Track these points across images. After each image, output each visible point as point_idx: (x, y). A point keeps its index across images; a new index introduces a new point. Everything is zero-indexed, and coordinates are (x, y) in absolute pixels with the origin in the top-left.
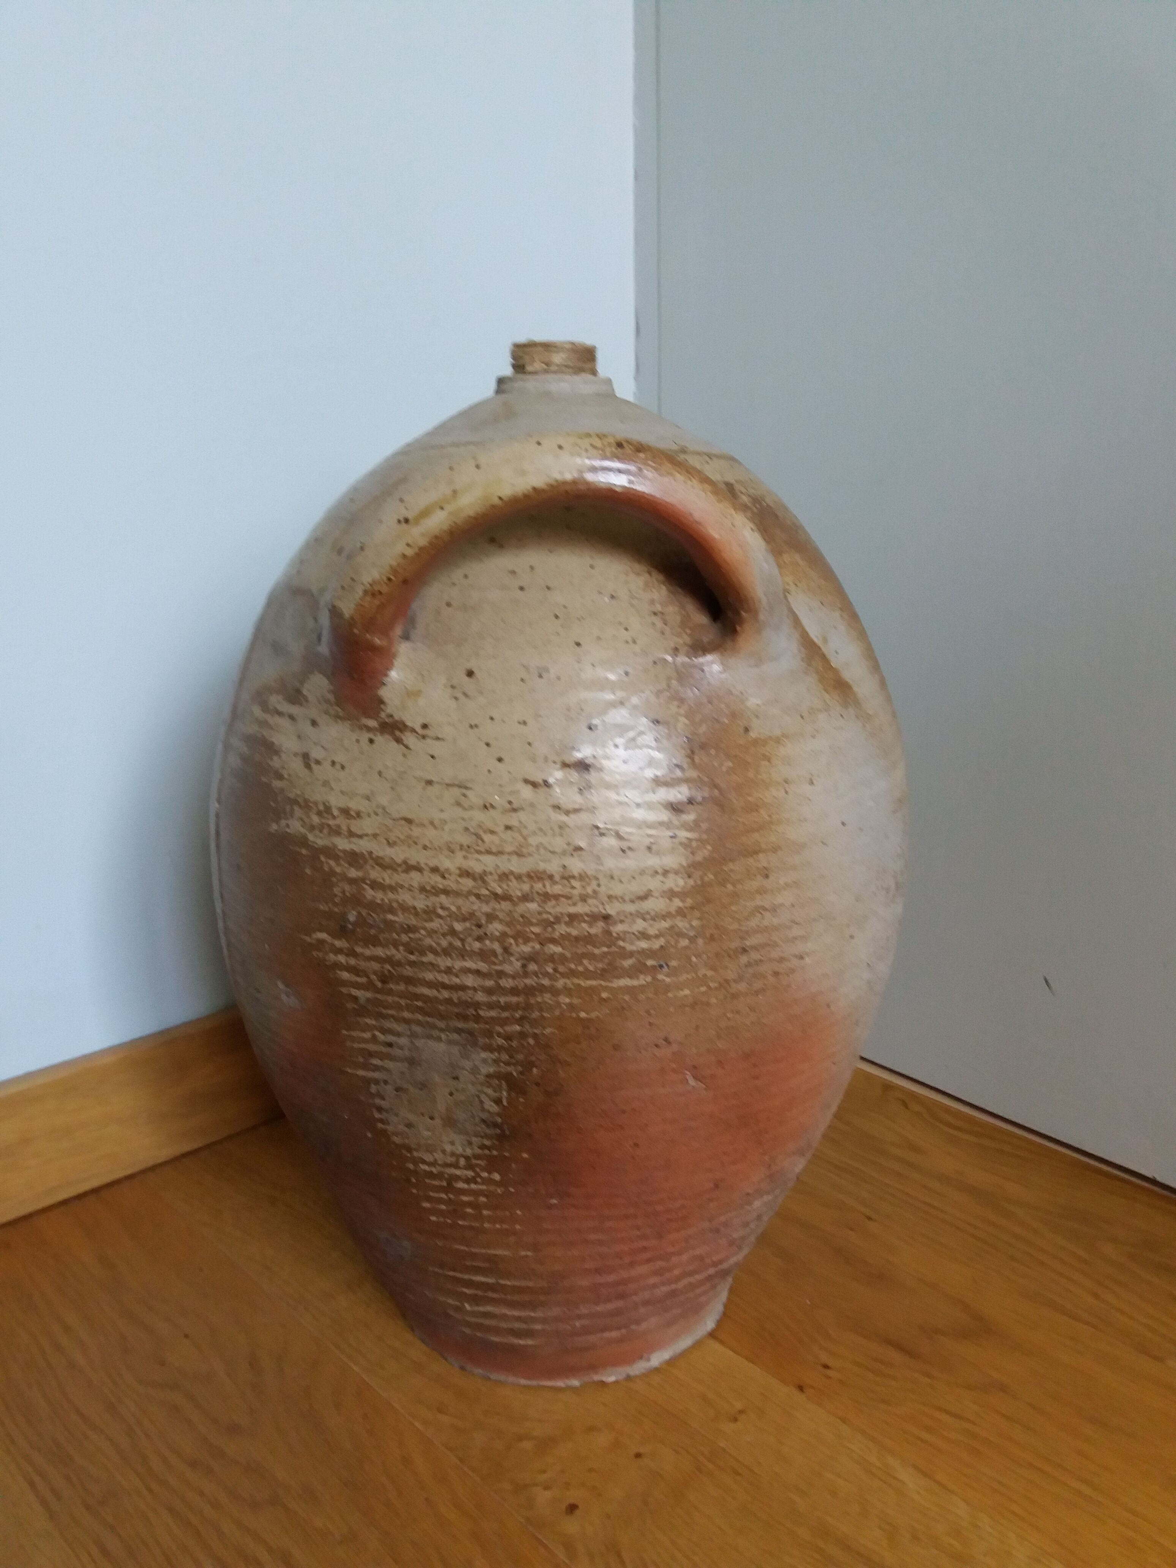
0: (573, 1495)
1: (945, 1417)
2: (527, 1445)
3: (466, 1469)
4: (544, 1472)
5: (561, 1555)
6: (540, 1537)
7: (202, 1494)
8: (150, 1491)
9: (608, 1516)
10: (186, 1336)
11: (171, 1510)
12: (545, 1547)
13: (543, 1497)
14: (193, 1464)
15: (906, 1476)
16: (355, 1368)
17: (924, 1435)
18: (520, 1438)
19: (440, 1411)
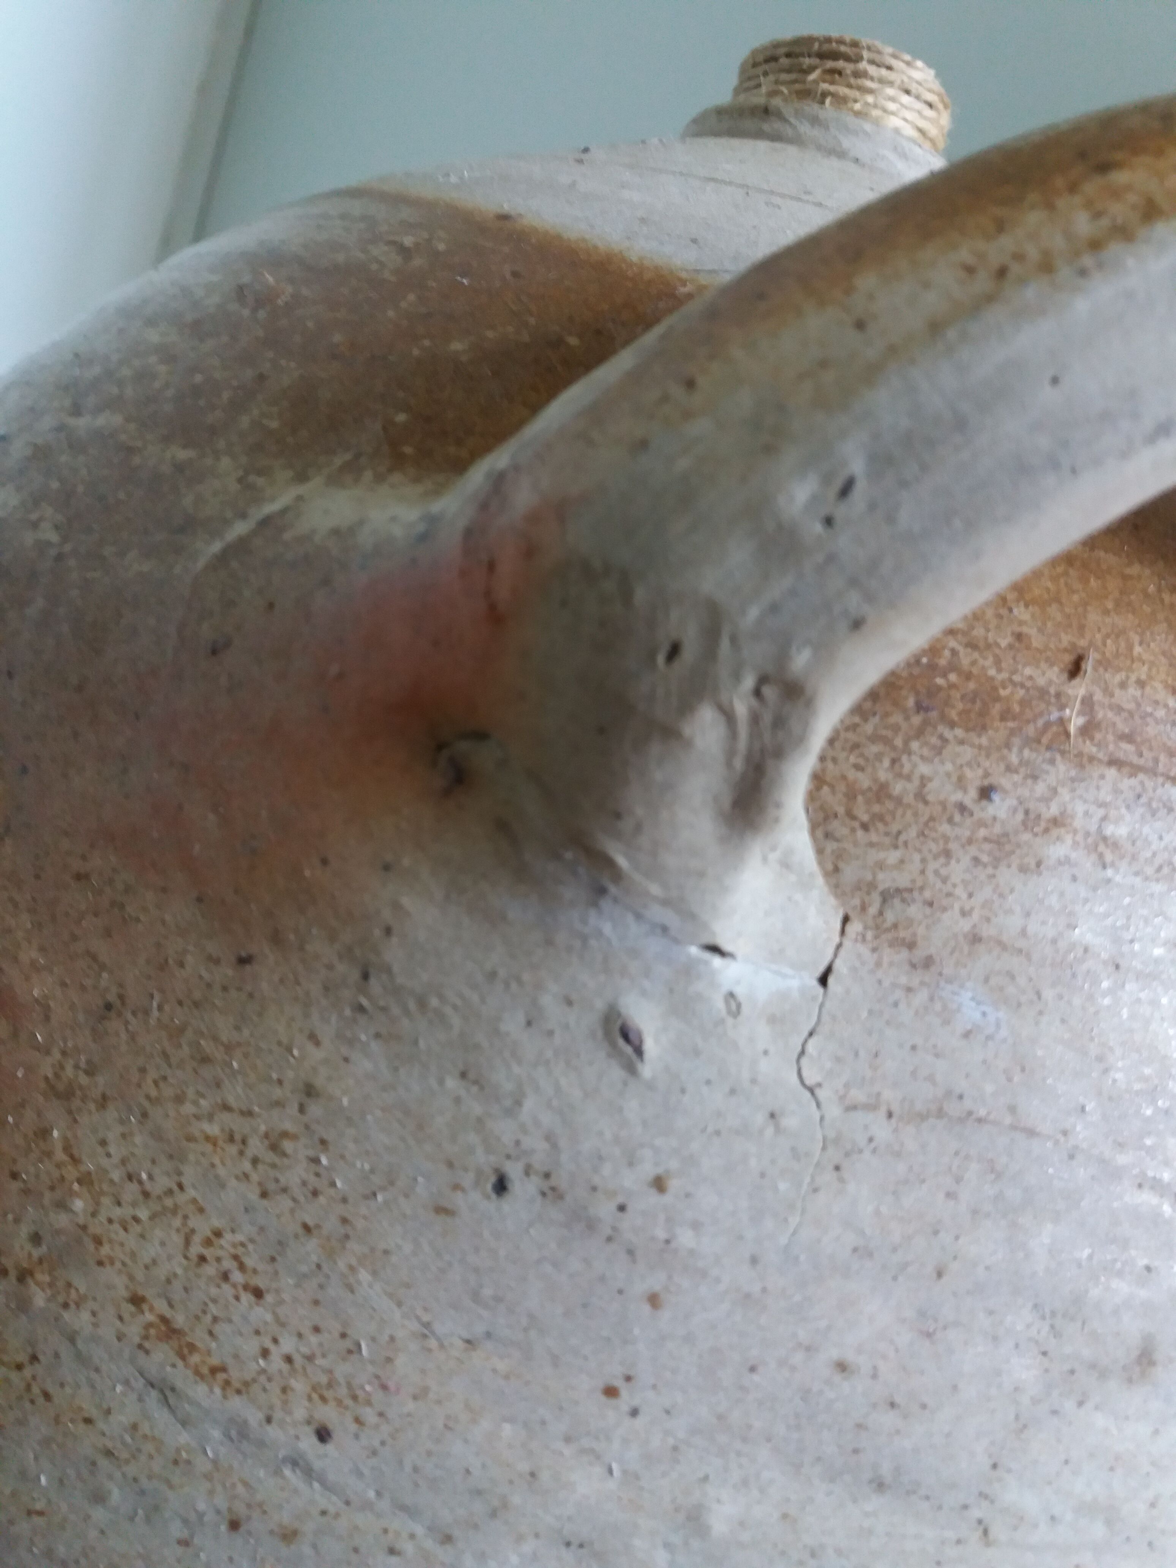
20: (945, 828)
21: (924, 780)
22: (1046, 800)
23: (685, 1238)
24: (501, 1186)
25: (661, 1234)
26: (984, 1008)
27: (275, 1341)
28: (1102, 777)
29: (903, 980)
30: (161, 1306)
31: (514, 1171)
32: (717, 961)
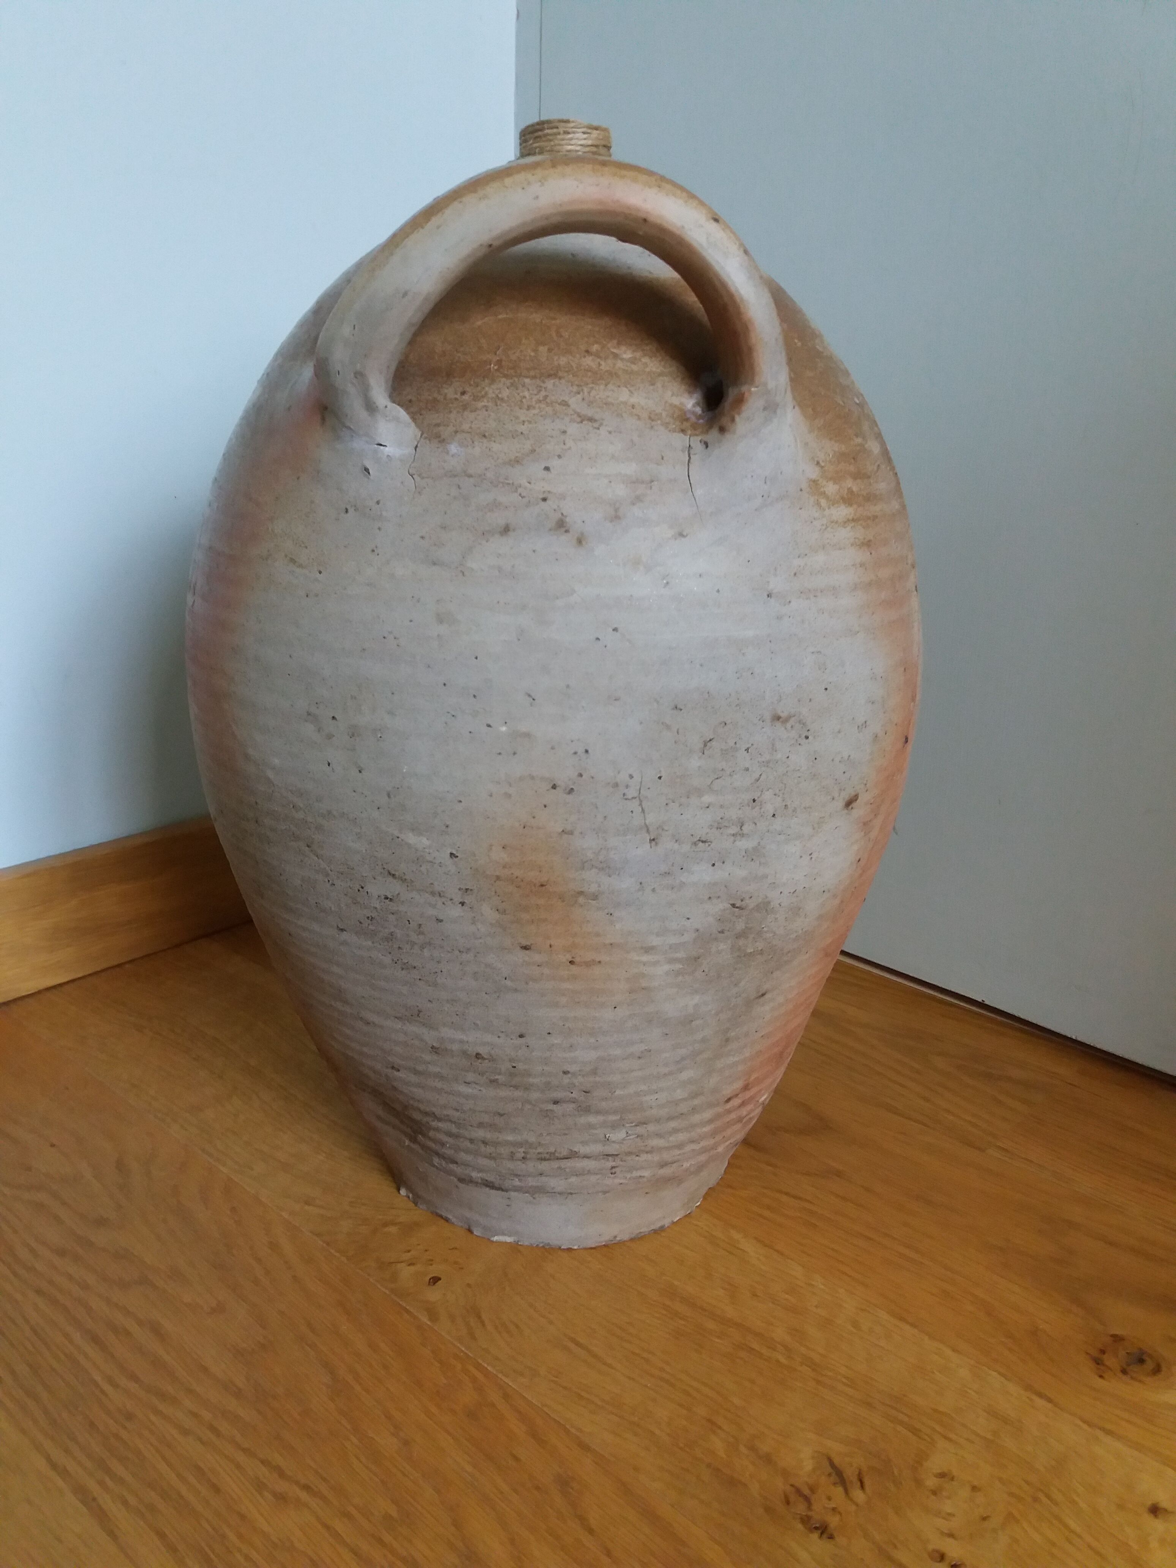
0: (434, 1270)
1: (784, 1198)
2: (393, 1229)
3: (333, 1251)
4: (409, 1251)
5: (425, 1319)
6: (404, 1305)
7: (70, 1277)
8: (15, 1274)
9: (469, 1285)
10: (53, 1145)
11: (39, 1292)
12: (407, 1311)
13: (406, 1272)
14: (61, 1253)
15: (749, 1247)
16: (222, 1168)
17: (767, 1213)
18: (386, 1224)
19: (307, 1203)
20: (451, 405)
21: (446, 395)
22: (480, 392)
23: (384, 513)
24: (347, 511)
25: (379, 513)
26: (457, 448)
27: (310, 556)
28: (500, 381)
29: (437, 446)
30: (291, 556)
31: (348, 507)
32: (382, 448)
